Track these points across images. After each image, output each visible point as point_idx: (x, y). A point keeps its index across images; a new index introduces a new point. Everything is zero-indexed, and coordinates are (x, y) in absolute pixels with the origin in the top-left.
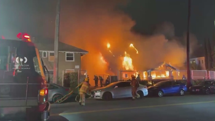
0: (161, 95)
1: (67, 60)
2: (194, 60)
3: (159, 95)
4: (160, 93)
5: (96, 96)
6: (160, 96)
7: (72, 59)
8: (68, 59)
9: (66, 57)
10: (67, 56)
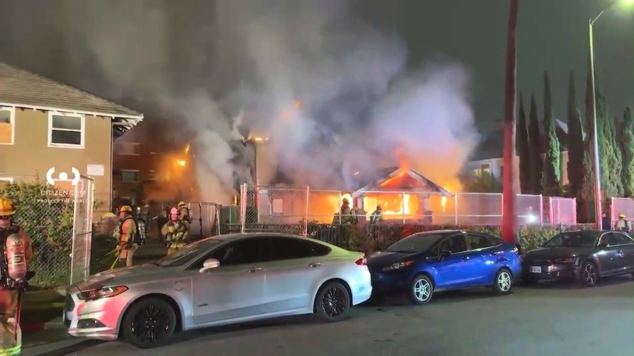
0: (424, 297)
1: (54, 141)
2: (487, 166)
3: (418, 294)
4: (422, 287)
5: (84, 323)
6: (420, 299)
7: (74, 138)
8: (59, 137)
9: (50, 128)
10: (54, 127)
